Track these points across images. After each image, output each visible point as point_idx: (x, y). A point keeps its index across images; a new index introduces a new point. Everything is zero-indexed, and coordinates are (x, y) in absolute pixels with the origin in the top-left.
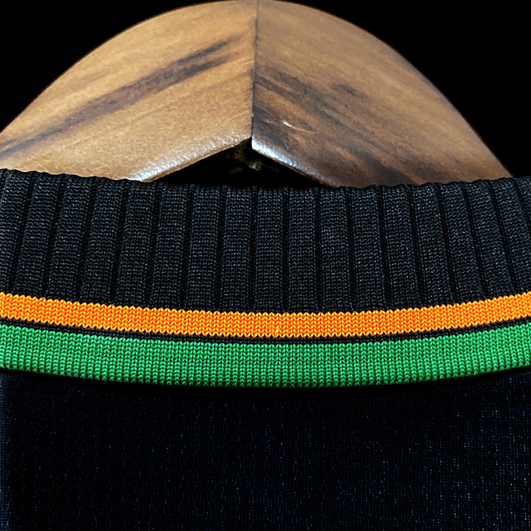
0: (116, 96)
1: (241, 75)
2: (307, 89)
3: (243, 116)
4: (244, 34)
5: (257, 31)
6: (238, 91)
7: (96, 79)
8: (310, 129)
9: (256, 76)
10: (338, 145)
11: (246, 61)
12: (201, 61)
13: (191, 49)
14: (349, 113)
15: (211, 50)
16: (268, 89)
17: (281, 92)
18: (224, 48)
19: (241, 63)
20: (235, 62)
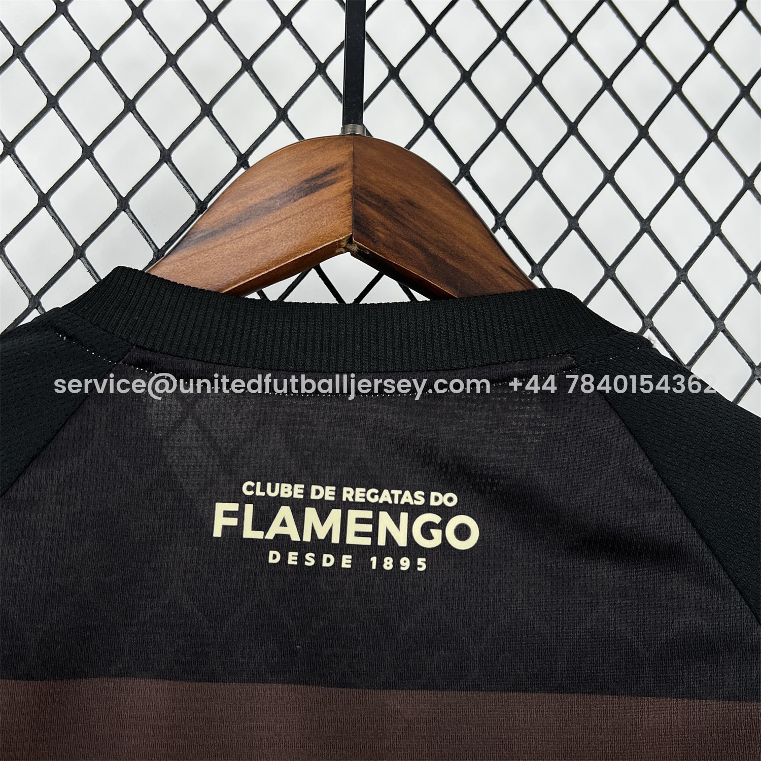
0: (267, 204)
1: (345, 193)
2: (385, 202)
3: (347, 220)
4: (346, 163)
5: (354, 161)
6: (343, 203)
7: (253, 190)
8: (388, 229)
9: (354, 193)
10: (404, 239)
11: (348, 183)
12: (320, 182)
13: (313, 172)
14: (411, 219)
15: (325, 174)
16: (362, 202)
17: (370, 205)
18: (333, 173)
19: (344, 184)
20: (341, 183)
